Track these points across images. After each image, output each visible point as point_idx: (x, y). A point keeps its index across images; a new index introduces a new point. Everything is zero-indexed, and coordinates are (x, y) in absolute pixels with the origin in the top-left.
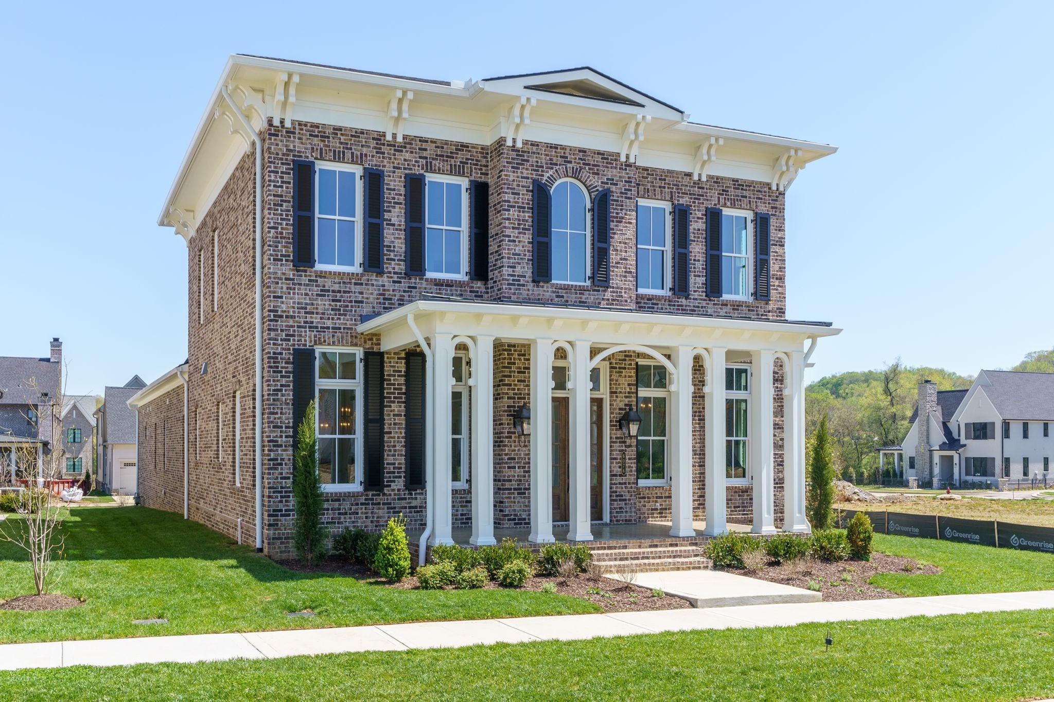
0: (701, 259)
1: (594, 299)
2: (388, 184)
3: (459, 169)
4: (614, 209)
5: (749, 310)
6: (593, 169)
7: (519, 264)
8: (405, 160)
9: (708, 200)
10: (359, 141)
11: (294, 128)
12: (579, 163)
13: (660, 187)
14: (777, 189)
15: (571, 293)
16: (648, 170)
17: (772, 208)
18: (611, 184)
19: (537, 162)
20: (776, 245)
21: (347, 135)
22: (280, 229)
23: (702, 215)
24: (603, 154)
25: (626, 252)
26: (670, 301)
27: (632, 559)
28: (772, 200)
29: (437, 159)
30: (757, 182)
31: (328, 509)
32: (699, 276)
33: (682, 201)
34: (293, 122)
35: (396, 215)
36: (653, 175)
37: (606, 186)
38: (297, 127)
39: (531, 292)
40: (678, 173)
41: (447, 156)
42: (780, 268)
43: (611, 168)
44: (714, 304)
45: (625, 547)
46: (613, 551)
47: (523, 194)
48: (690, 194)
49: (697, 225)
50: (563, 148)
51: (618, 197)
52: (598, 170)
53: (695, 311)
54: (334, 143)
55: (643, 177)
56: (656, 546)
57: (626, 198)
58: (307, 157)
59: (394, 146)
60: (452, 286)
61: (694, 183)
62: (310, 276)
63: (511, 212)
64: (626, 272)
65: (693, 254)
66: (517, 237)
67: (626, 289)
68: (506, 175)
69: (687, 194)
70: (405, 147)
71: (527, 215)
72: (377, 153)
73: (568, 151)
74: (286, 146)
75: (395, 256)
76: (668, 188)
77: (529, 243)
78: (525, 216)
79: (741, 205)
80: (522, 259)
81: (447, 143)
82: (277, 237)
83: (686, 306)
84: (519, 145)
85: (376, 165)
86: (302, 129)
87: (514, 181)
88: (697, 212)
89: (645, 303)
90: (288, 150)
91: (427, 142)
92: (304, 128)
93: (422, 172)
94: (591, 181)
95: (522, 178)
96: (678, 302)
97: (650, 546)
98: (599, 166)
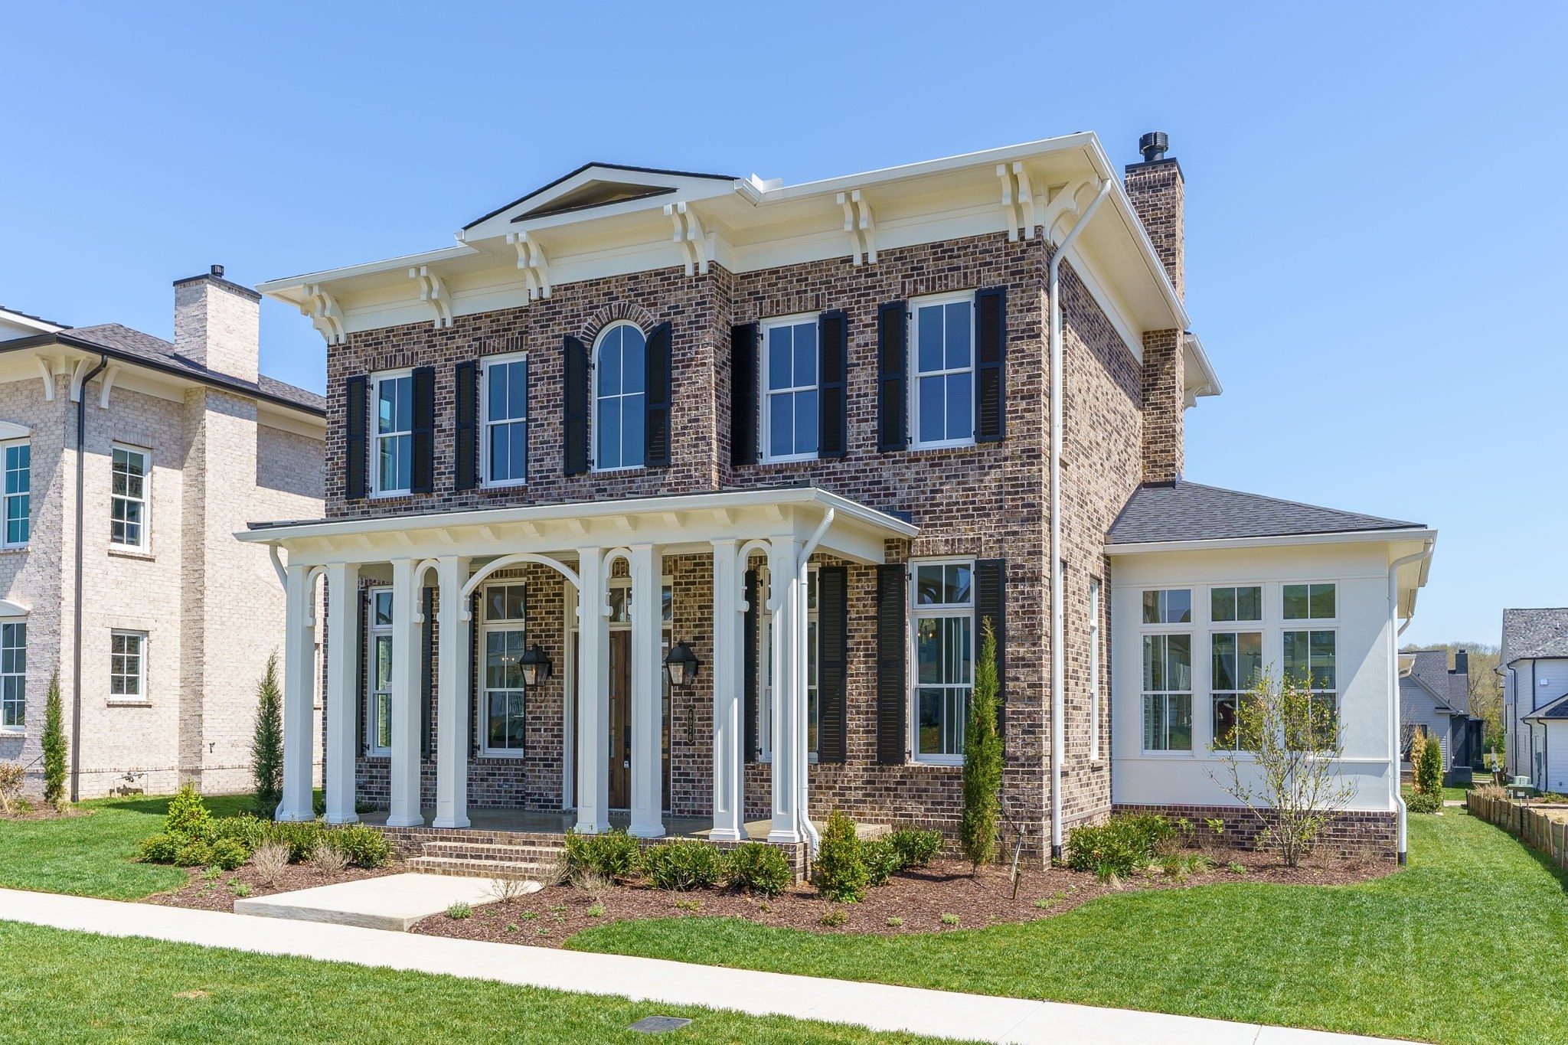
0: (869, 391)
1: (649, 486)
2: (439, 382)
3: (517, 342)
4: (679, 350)
5: (963, 463)
6: (648, 299)
7: (548, 454)
8: (458, 348)
9: (883, 292)
10: (410, 339)
11: (350, 342)
12: (630, 296)
13: (798, 293)
14: (1022, 239)
15: (616, 483)
16: (778, 272)
17: (1013, 274)
18: (675, 314)
19: (573, 310)
20: (1022, 338)
21: (399, 335)
22: (336, 460)
23: (873, 319)
24: (664, 273)
25: (697, 409)
26: (813, 469)
27: (472, 857)
28: (1013, 260)
29: (492, 337)
30: (980, 238)
31: (376, 777)
32: (867, 420)
33: (835, 306)
34: (348, 336)
35: (447, 419)
36: (786, 277)
37: (667, 319)
38: (353, 340)
39: (563, 490)
40: (828, 262)
41: (504, 330)
42: (1029, 377)
43: (675, 290)
44: (894, 462)
45: (490, 841)
46: (448, 844)
47: (554, 360)
48: (851, 291)
49: (863, 338)
50: (607, 281)
51: (685, 330)
52: (655, 298)
53: (859, 478)
54: (387, 348)
55: (769, 285)
56: (533, 844)
57: (697, 328)
58: (361, 372)
59: (447, 333)
60: (507, 495)
61: (858, 271)
62: (363, 507)
63: (539, 388)
64: (696, 439)
65: (855, 387)
66: (546, 419)
67: (697, 464)
68: (532, 340)
69: (845, 292)
70: (458, 332)
71: (558, 386)
72: (429, 347)
73: (614, 283)
74: (343, 364)
75: (446, 468)
76: (812, 290)
77: (561, 423)
78: (556, 389)
79: (946, 285)
80: (552, 447)
81: (502, 313)
82: (334, 469)
83: (841, 473)
84: (547, 294)
85: (427, 363)
86: (357, 342)
87: (542, 344)
88: (863, 317)
89: (771, 478)
90: (345, 369)
91: (481, 318)
92: (359, 339)
93: (475, 357)
94: (644, 317)
95: (553, 337)
96: (828, 468)
97: (525, 843)
98: (656, 292)
